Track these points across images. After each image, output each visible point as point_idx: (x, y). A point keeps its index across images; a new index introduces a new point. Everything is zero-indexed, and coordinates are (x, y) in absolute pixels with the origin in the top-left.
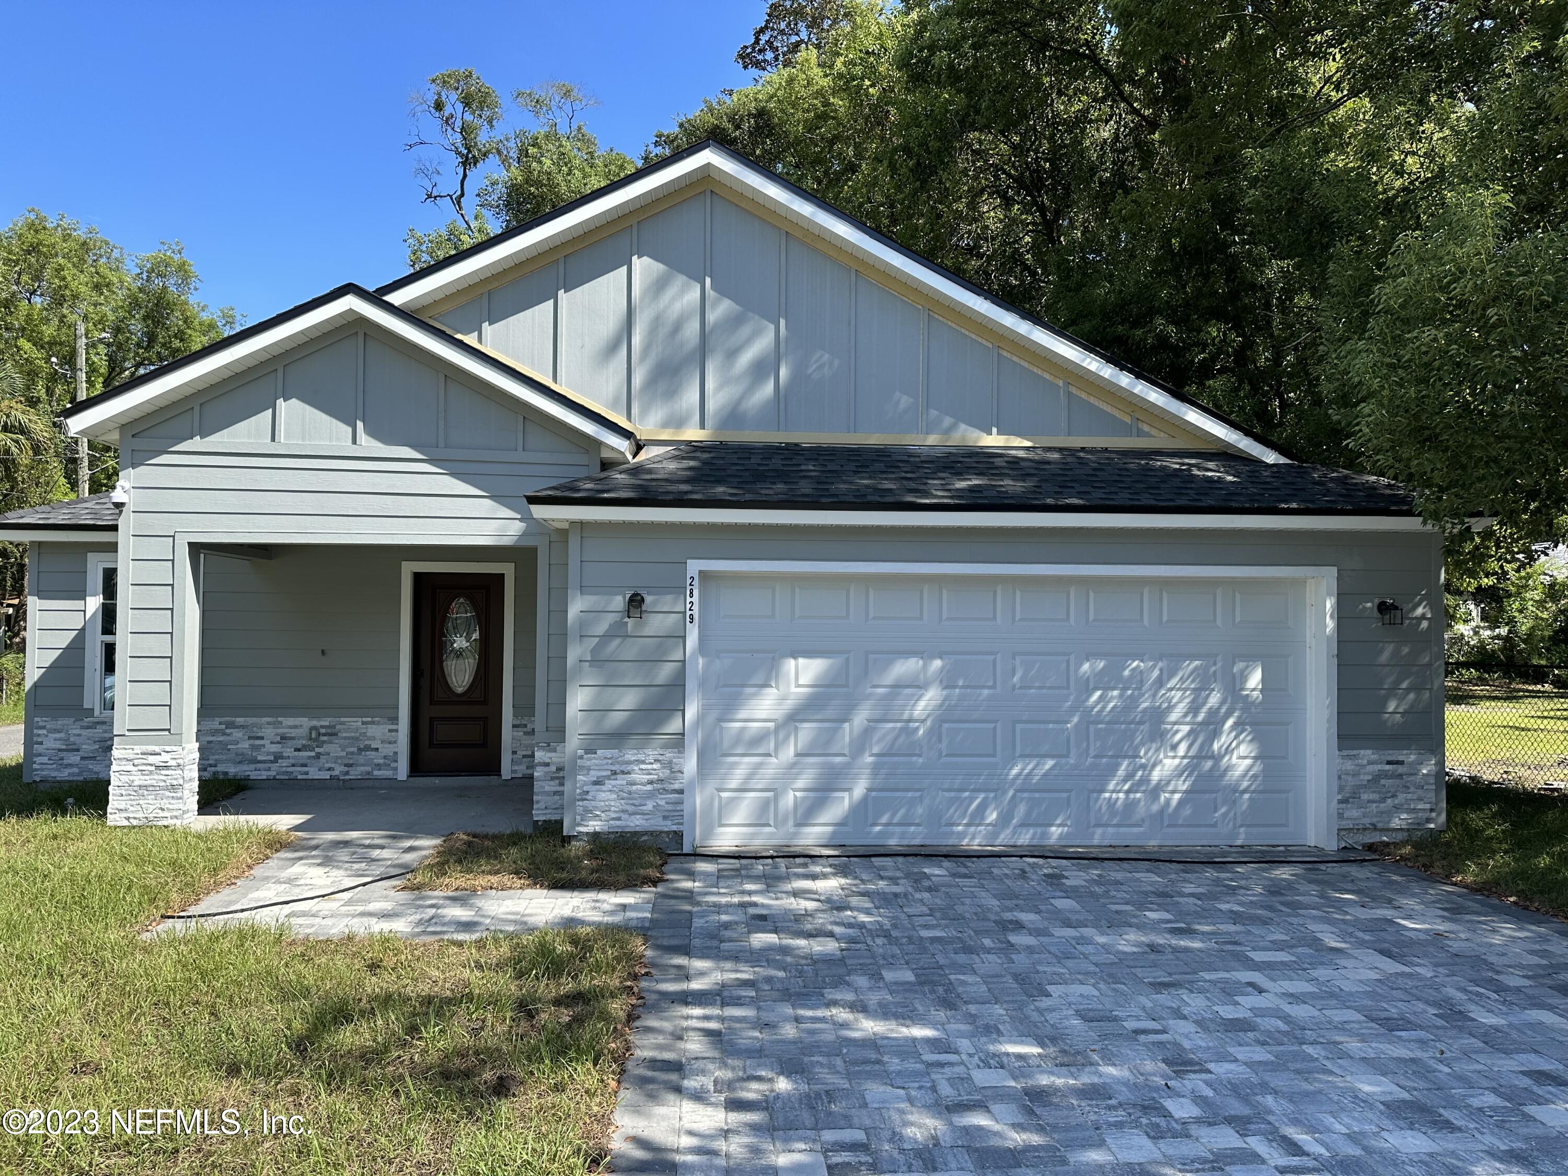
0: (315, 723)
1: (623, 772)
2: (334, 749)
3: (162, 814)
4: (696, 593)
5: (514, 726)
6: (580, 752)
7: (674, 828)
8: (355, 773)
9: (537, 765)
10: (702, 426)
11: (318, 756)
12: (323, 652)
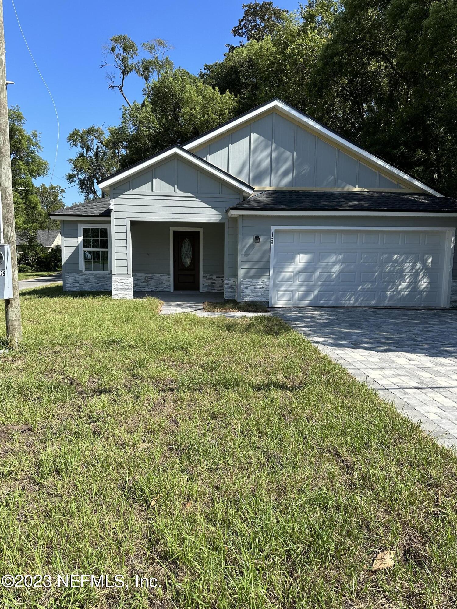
0: (147, 275)
1: (253, 285)
2: (152, 283)
3: (126, 296)
4: (273, 235)
5: (203, 277)
6: (242, 280)
7: (267, 300)
8: (158, 290)
9: (226, 284)
10: (270, 186)
11: (148, 285)
12: (148, 254)
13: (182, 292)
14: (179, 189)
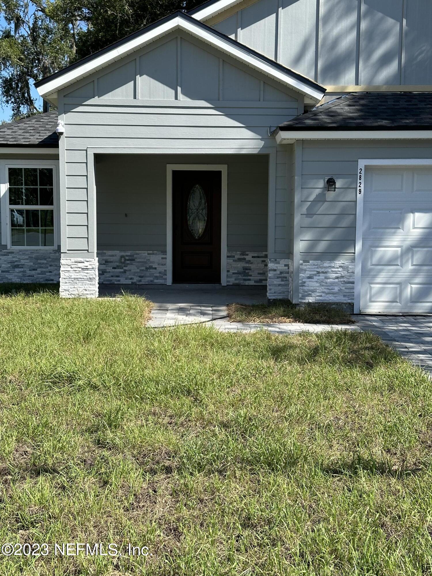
0: (123, 254)
1: (323, 272)
2: (133, 268)
3: (85, 292)
4: (362, 178)
5: (228, 257)
6: (301, 262)
7: (349, 301)
8: (144, 281)
9: (270, 270)
10: (357, 83)
11: (125, 272)
12: (126, 215)
13: (187, 286)
14: (184, 93)
